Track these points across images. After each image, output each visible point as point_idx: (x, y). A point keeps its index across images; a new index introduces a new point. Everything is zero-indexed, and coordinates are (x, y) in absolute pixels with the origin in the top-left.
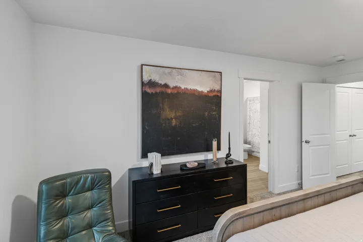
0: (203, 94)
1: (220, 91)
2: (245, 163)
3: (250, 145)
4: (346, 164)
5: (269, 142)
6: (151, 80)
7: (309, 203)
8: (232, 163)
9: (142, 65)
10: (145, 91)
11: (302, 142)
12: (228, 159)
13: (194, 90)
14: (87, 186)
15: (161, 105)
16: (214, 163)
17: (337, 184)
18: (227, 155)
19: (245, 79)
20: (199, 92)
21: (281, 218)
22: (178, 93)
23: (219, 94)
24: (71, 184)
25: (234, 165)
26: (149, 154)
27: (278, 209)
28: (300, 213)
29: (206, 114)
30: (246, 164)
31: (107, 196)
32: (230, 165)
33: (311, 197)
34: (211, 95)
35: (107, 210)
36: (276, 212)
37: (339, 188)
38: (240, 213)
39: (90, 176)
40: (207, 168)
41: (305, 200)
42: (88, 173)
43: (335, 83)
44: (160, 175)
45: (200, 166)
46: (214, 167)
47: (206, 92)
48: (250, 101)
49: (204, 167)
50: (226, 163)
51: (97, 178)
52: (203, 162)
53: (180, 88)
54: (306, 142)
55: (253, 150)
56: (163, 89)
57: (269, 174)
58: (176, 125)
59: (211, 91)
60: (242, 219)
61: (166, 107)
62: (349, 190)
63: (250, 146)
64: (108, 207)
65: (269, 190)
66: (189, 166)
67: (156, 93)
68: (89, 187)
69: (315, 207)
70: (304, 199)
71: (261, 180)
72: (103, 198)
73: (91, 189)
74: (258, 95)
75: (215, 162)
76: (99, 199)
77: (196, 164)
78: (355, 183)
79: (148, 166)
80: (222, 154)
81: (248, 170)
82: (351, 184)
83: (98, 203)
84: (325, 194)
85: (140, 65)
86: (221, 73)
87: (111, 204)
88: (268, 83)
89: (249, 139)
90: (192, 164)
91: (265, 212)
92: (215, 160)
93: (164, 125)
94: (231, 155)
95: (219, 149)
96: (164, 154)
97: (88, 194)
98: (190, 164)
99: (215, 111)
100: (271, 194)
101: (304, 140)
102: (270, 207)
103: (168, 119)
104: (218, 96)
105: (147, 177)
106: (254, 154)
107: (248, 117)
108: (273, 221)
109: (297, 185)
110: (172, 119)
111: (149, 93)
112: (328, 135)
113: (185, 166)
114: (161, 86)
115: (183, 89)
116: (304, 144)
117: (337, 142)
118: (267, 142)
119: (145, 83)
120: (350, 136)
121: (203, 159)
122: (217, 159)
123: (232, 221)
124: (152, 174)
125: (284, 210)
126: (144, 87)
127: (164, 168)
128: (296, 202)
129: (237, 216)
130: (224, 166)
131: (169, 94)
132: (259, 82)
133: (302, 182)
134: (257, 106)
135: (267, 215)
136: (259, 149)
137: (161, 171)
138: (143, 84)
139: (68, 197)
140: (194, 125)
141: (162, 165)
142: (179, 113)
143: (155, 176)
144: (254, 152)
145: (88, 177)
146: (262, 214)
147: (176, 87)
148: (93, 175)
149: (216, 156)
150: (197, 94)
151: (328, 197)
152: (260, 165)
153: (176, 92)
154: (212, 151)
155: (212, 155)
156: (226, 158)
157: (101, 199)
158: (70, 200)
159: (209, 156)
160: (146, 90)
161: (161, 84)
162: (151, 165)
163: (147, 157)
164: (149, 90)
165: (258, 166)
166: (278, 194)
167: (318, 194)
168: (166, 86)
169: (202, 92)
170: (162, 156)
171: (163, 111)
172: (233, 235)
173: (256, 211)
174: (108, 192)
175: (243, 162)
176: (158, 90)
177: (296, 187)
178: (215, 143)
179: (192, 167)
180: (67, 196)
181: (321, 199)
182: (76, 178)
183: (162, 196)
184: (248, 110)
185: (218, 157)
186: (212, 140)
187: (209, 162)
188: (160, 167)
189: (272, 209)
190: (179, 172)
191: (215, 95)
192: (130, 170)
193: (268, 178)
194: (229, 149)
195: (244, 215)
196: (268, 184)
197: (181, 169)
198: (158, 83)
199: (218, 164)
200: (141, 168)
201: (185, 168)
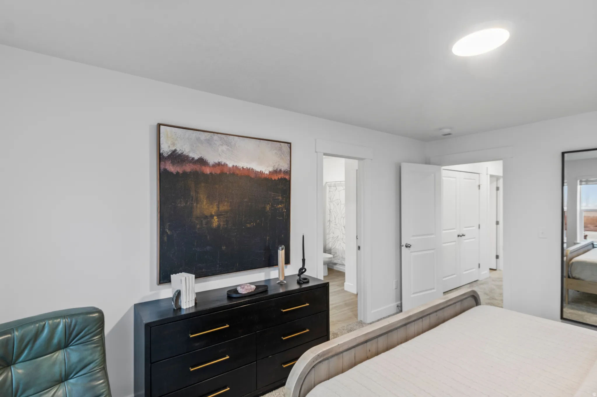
0: (263, 176)
1: (288, 172)
2: (328, 281)
3: (330, 253)
4: (454, 274)
5: (359, 248)
6: (175, 150)
7: (413, 328)
8: (308, 282)
9: (159, 125)
10: (165, 170)
11: (401, 246)
12: (302, 276)
13: (248, 170)
14: (55, 341)
15: (193, 193)
16: (281, 284)
17: (444, 301)
18: (301, 270)
19: (325, 154)
20: (256, 173)
21: (377, 354)
22: (222, 174)
23: (287, 177)
24: (22, 339)
25: (310, 284)
26: (173, 277)
27: (374, 341)
28: (401, 343)
29: (268, 207)
30: (328, 283)
31: (97, 356)
32: (304, 286)
33: (414, 321)
34: (275, 177)
35: (98, 379)
36: (372, 346)
37: (446, 305)
38: (324, 353)
39: (62, 323)
40: (271, 292)
41: (408, 326)
42: (57, 318)
43: (440, 163)
44: (193, 311)
45: (261, 290)
46: (281, 291)
47: (267, 172)
48: (330, 186)
49: (266, 291)
50: (299, 283)
51: (75, 325)
52: (263, 284)
53: (225, 165)
54: (406, 246)
55: (335, 261)
56: (197, 167)
57: (359, 295)
58: (219, 226)
59: (275, 172)
60: (326, 362)
61: (202, 196)
62: (458, 307)
63: (331, 256)
64: (99, 375)
65: (359, 319)
66: (242, 291)
67: (185, 173)
68: (59, 342)
69: (419, 334)
70: (405, 325)
71: (347, 305)
72: (90, 358)
73: (65, 345)
74: (343, 178)
75: (282, 282)
76: (80, 361)
77: (253, 287)
78: (465, 297)
79: (171, 296)
80: (292, 270)
81: (330, 291)
82: (459, 299)
83: (78, 369)
84: (431, 315)
85: (156, 124)
86: (290, 143)
87: (104, 369)
88: (356, 161)
89: (330, 245)
90: (246, 287)
91: (357, 348)
92: (281, 279)
93: (198, 226)
94: (305, 270)
95: (287, 261)
96: (200, 275)
97: (59, 355)
98: (243, 288)
99: (281, 203)
100: (362, 324)
101: (404, 243)
102: (362, 339)
103: (206, 217)
104: (285, 179)
105: (171, 315)
106: (337, 268)
107: (328, 212)
108: (368, 358)
109: (396, 307)
110: (212, 216)
111: (172, 173)
112: (433, 236)
113: (235, 291)
114: (193, 161)
115: (230, 168)
116: (403, 248)
117: (444, 245)
118: (355, 248)
119: (165, 155)
120: (458, 236)
121: (263, 279)
122: (285, 277)
123: (313, 366)
124: (180, 309)
125: (382, 342)
126: (162, 163)
127: (200, 297)
128: (396, 329)
129: (320, 357)
130: (296, 287)
131: (207, 175)
132: (343, 160)
133: (401, 303)
134: (340, 195)
135: (360, 352)
136: (344, 259)
137: (196, 303)
138: (161, 157)
139: (16, 366)
140: (248, 225)
141: (197, 294)
142: (224, 207)
143: (184, 313)
144: (335, 264)
145: (59, 324)
146: (353, 350)
147: (219, 164)
148: (68, 320)
149: (283, 273)
150: (253, 176)
151: (433, 318)
152: (346, 283)
153: (218, 172)
154: (277, 265)
155: (277, 271)
156: (299, 275)
157: (86, 362)
158: (20, 371)
159: (273, 273)
160: (167, 167)
161: (193, 159)
162: (178, 294)
163: (170, 281)
164: (172, 168)
165: (343, 285)
166: (371, 324)
167: (422, 316)
168: (202, 161)
169: (261, 173)
170: (196, 278)
171: (197, 204)
172: (314, 386)
173: (346, 347)
174: (99, 348)
175: (322, 279)
176: (188, 168)
177: (394, 310)
178: (281, 253)
179: (246, 292)
180: (14, 364)
181: (426, 322)
182: (32, 328)
183: (197, 344)
184: (328, 200)
185: (286, 275)
186: (278, 249)
187: (272, 283)
188: (193, 297)
189: (366, 342)
190: (226, 302)
191: (281, 179)
192: (136, 306)
193: (357, 301)
194: (304, 260)
195: (330, 354)
196: (357, 310)
197: (230, 298)
198: (187, 157)
199: (286, 285)
200: (157, 301)
201: (235, 295)
